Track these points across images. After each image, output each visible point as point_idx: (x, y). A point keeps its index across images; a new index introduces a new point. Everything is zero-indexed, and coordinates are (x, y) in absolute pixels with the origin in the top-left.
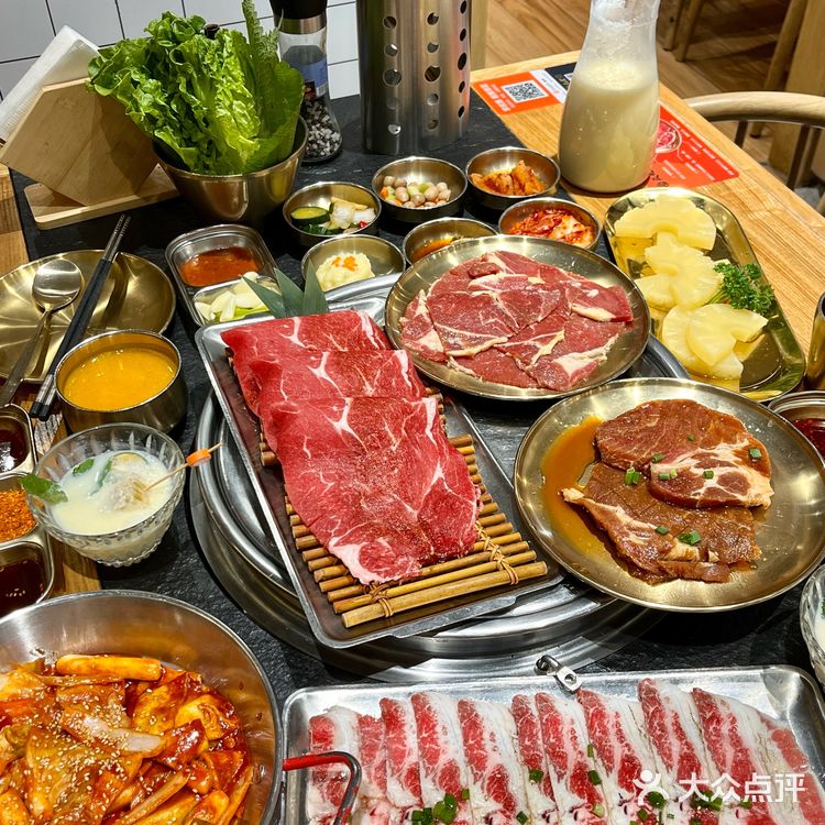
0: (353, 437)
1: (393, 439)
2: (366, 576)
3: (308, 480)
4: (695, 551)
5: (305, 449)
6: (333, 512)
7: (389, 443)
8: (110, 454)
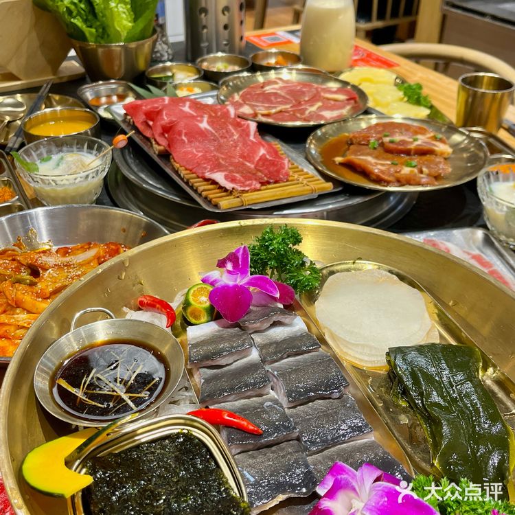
0: (211, 132)
1: (235, 133)
2: (229, 186)
3: (186, 153)
4: (416, 170)
5: (184, 138)
6: (204, 163)
7: (233, 134)
8: (61, 154)
